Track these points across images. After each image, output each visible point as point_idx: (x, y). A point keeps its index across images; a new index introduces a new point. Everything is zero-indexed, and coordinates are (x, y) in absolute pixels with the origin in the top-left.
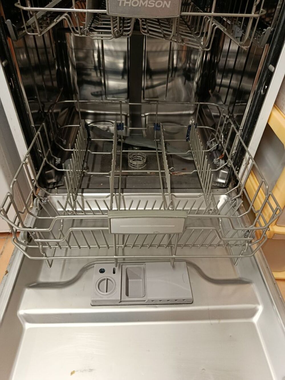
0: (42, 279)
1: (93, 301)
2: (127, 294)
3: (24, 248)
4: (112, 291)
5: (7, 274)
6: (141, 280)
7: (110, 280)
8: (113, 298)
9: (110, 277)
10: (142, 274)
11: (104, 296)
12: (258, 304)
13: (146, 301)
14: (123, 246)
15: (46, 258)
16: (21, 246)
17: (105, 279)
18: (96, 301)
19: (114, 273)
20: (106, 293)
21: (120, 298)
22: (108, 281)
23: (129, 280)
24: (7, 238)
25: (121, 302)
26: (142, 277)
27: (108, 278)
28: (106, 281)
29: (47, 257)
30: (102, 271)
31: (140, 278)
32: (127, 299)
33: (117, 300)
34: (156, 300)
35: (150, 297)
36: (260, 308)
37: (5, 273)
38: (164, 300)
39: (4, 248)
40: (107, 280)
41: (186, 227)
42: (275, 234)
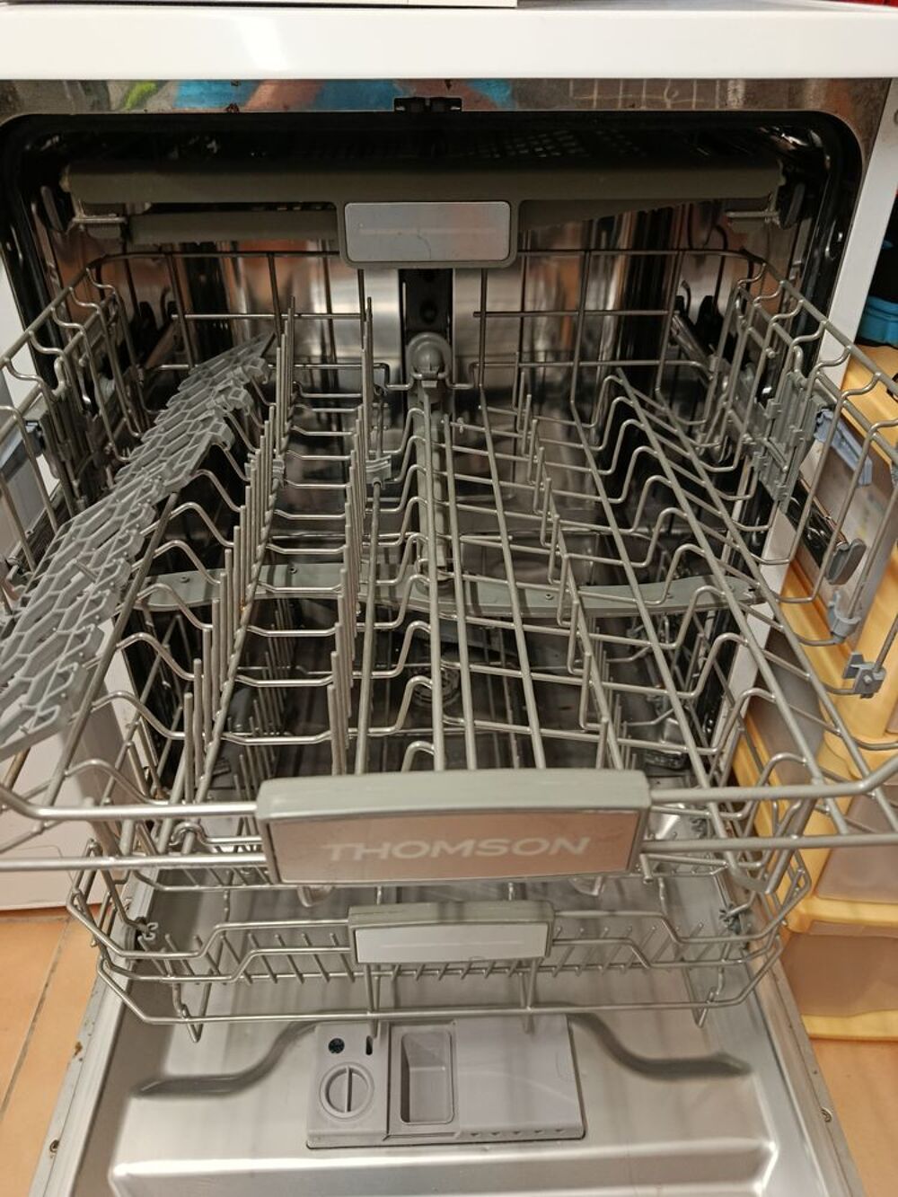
0: (174, 1067)
1: (312, 1137)
3: (123, 981)
4: (361, 1109)
5: (81, 1054)
6: (444, 1068)
7: (357, 1073)
8: (367, 1129)
9: (357, 1064)
10: (447, 1049)
11: (342, 1123)
12: (766, 1135)
13: (456, 1135)
14: (391, 973)
15: (187, 1020)
16: (117, 977)
17: (342, 1072)
18: (320, 1137)
19: (369, 1051)
20: (347, 1114)
21: (385, 1129)
22: (354, 1075)
23: (412, 1070)
25: (388, 1137)
26: (447, 1059)
27: (352, 1067)
28: (347, 1075)
29: (191, 1017)
30: (336, 1046)
31: (441, 1063)
32: (405, 1128)
33: (374, 1135)
34: (482, 1133)
35: (465, 1123)
36: (773, 1147)
37: (75, 1051)
38: (504, 1132)
39: (60, 951)
40: (351, 1072)
42: (816, 922)
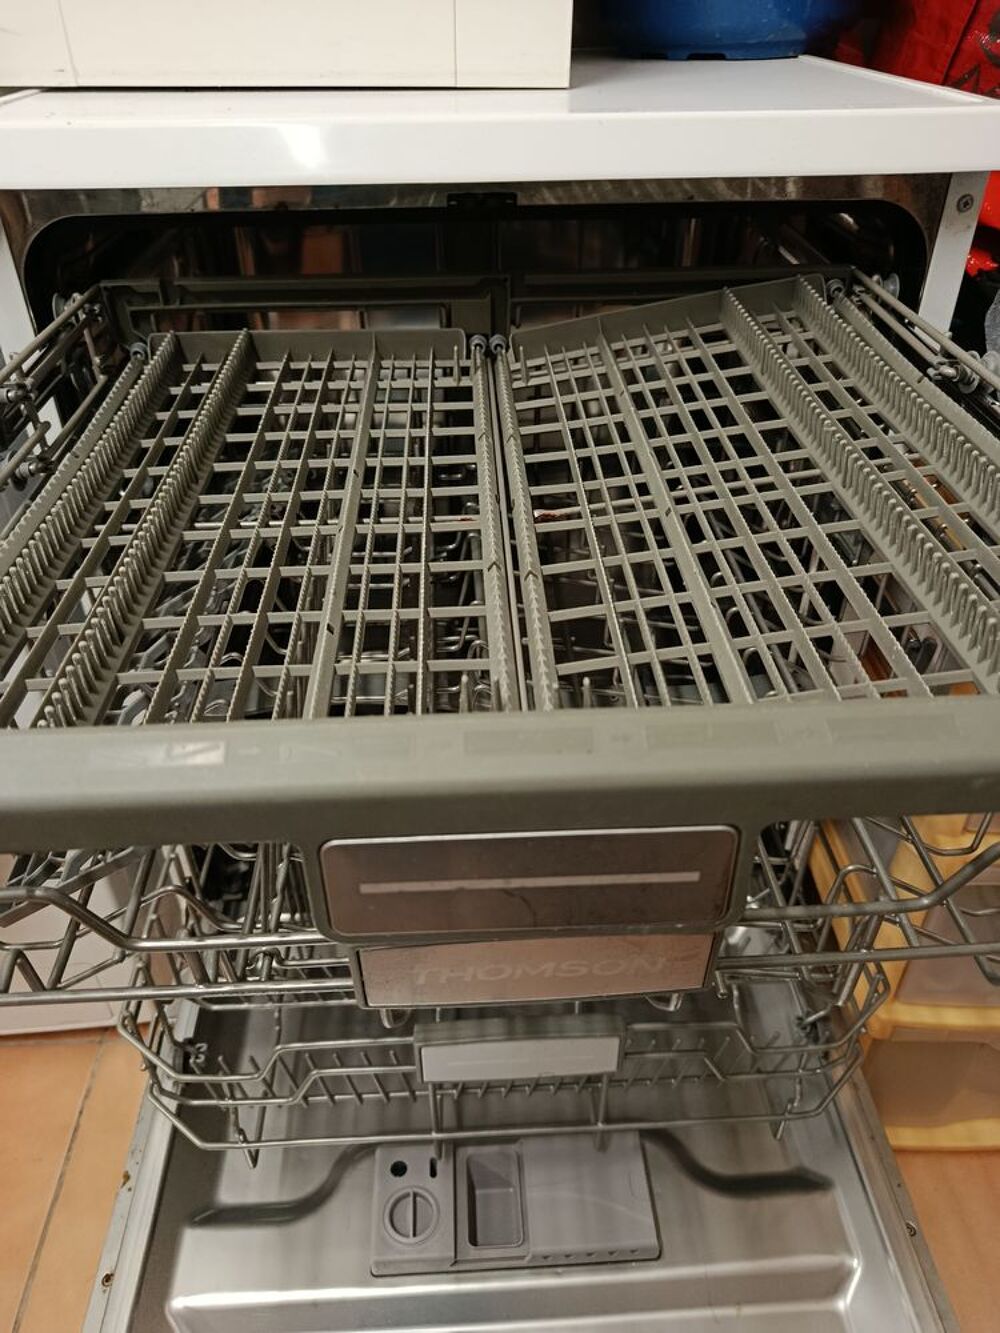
0: (228, 1195)
1: (377, 1264)
2: (473, 1241)
3: (172, 1105)
4: (428, 1232)
5: (129, 1184)
6: (511, 1190)
7: (421, 1196)
8: (435, 1255)
9: (421, 1188)
10: (514, 1168)
11: (405, 1248)
12: (849, 1251)
13: (527, 1259)
14: (454, 1091)
15: (244, 1145)
16: (165, 1100)
17: (408, 1195)
18: (385, 1264)
19: (433, 1173)
20: (412, 1240)
21: (453, 1254)
22: (418, 1199)
23: (478, 1192)
24: (100, 1042)
25: (456, 1262)
26: (514, 1179)
27: (416, 1190)
28: (411, 1198)
29: (248, 1142)
30: (399, 1169)
31: (508, 1184)
32: (473, 1252)
33: (442, 1260)
34: (556, 1256)
35: (539, 1245)
36: (856, 1264)
37: (122, 1181)
38: (578, 1255)
40: (415, 1195)
41: (626, 1054)
42: (897, 1027)
